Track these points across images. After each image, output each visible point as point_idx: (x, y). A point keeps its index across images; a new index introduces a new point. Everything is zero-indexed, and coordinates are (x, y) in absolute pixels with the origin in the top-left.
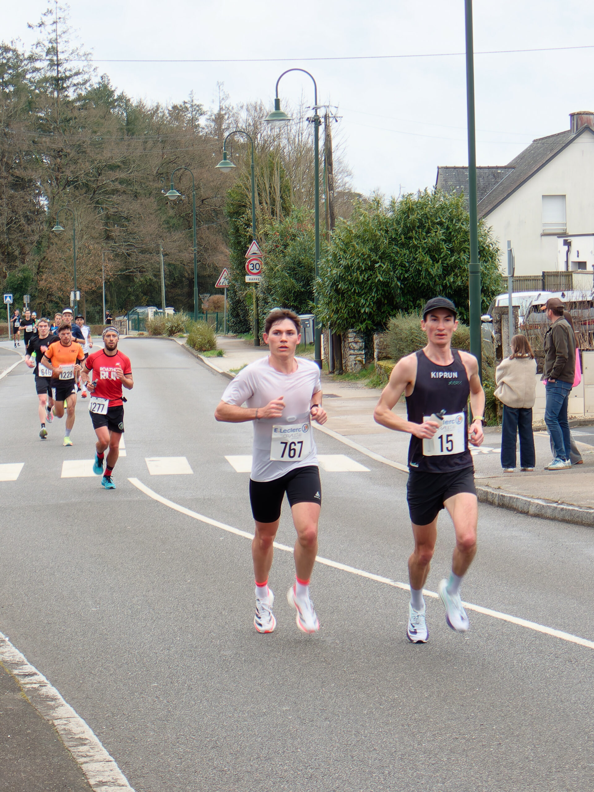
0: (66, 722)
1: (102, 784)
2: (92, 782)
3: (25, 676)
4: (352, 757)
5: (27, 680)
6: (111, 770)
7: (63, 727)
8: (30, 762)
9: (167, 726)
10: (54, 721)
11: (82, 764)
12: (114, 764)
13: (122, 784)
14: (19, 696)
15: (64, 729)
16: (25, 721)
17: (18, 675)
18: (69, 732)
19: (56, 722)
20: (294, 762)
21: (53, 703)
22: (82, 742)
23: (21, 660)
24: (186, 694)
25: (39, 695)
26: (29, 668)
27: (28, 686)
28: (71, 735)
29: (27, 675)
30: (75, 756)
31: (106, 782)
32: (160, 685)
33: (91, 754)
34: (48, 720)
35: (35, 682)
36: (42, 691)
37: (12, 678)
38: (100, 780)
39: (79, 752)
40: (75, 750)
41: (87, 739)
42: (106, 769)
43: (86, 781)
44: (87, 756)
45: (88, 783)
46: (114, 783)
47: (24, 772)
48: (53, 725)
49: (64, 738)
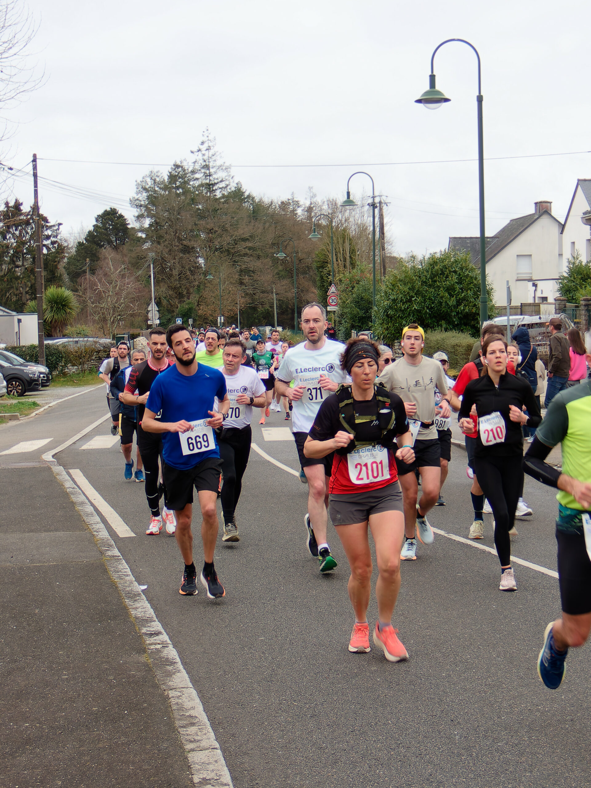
0: (179, 694)
1: (205, 781)
2: (196, 779)
3: (151, 635)
4: (440, 733)
5: (152, 640)
6: (216, 761)
7: (177, 700)
8: (141, 748)
9: (272, 688)
10: (170, 692)
11: (189, 752)
12: (219, 751)
13: (225, 782)
14: (143, 658)
15: (177, 704)
16: (143, 691)
17: (146, 634)
18: (181, 708)
19: (171, 694)
20: (387, 738)
21: (170, 668)
22: (192, 722)
23: (150, 616)
24: (288, 649)
25: (161, 658)
26: (157, 626)
27: (152, 647)
28: (183, 710)
29: (153, 634)
30: (183, 741)
31: (210, 780)
32: (266, 638)
33: (199, 738)
34: (164, 690)
35: (159, 642)
36: (164, 652)
37: (139, 637)
38: (204, 776)
39: (188, 735)
40: (184, 733)
41: (196, 717)
42: (211, 760)
43: (190, 776)
44: (195, 741)
45: (191, 780)
46: (217, 781)
47: (133, 763)
48: (168, 695)
49: (176, 715)
